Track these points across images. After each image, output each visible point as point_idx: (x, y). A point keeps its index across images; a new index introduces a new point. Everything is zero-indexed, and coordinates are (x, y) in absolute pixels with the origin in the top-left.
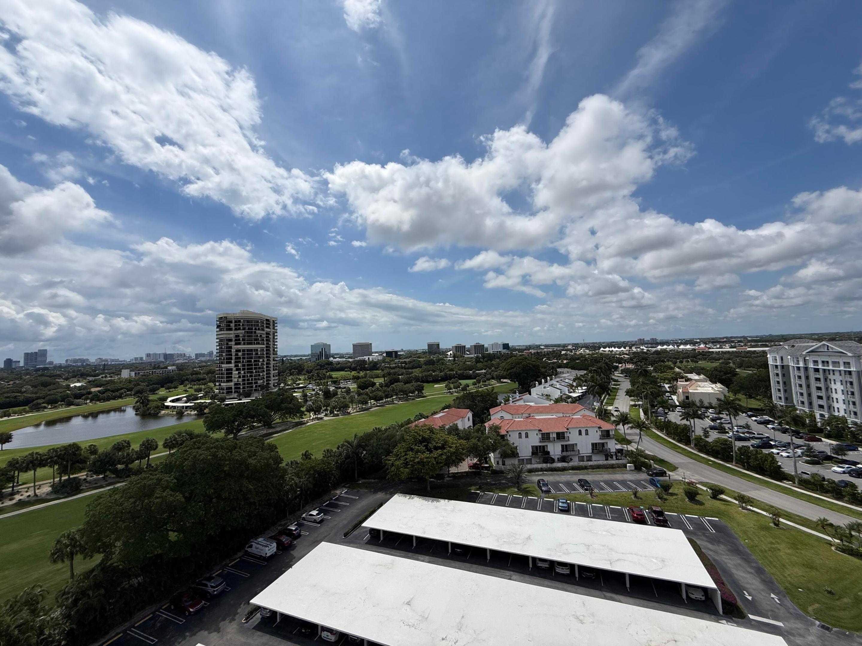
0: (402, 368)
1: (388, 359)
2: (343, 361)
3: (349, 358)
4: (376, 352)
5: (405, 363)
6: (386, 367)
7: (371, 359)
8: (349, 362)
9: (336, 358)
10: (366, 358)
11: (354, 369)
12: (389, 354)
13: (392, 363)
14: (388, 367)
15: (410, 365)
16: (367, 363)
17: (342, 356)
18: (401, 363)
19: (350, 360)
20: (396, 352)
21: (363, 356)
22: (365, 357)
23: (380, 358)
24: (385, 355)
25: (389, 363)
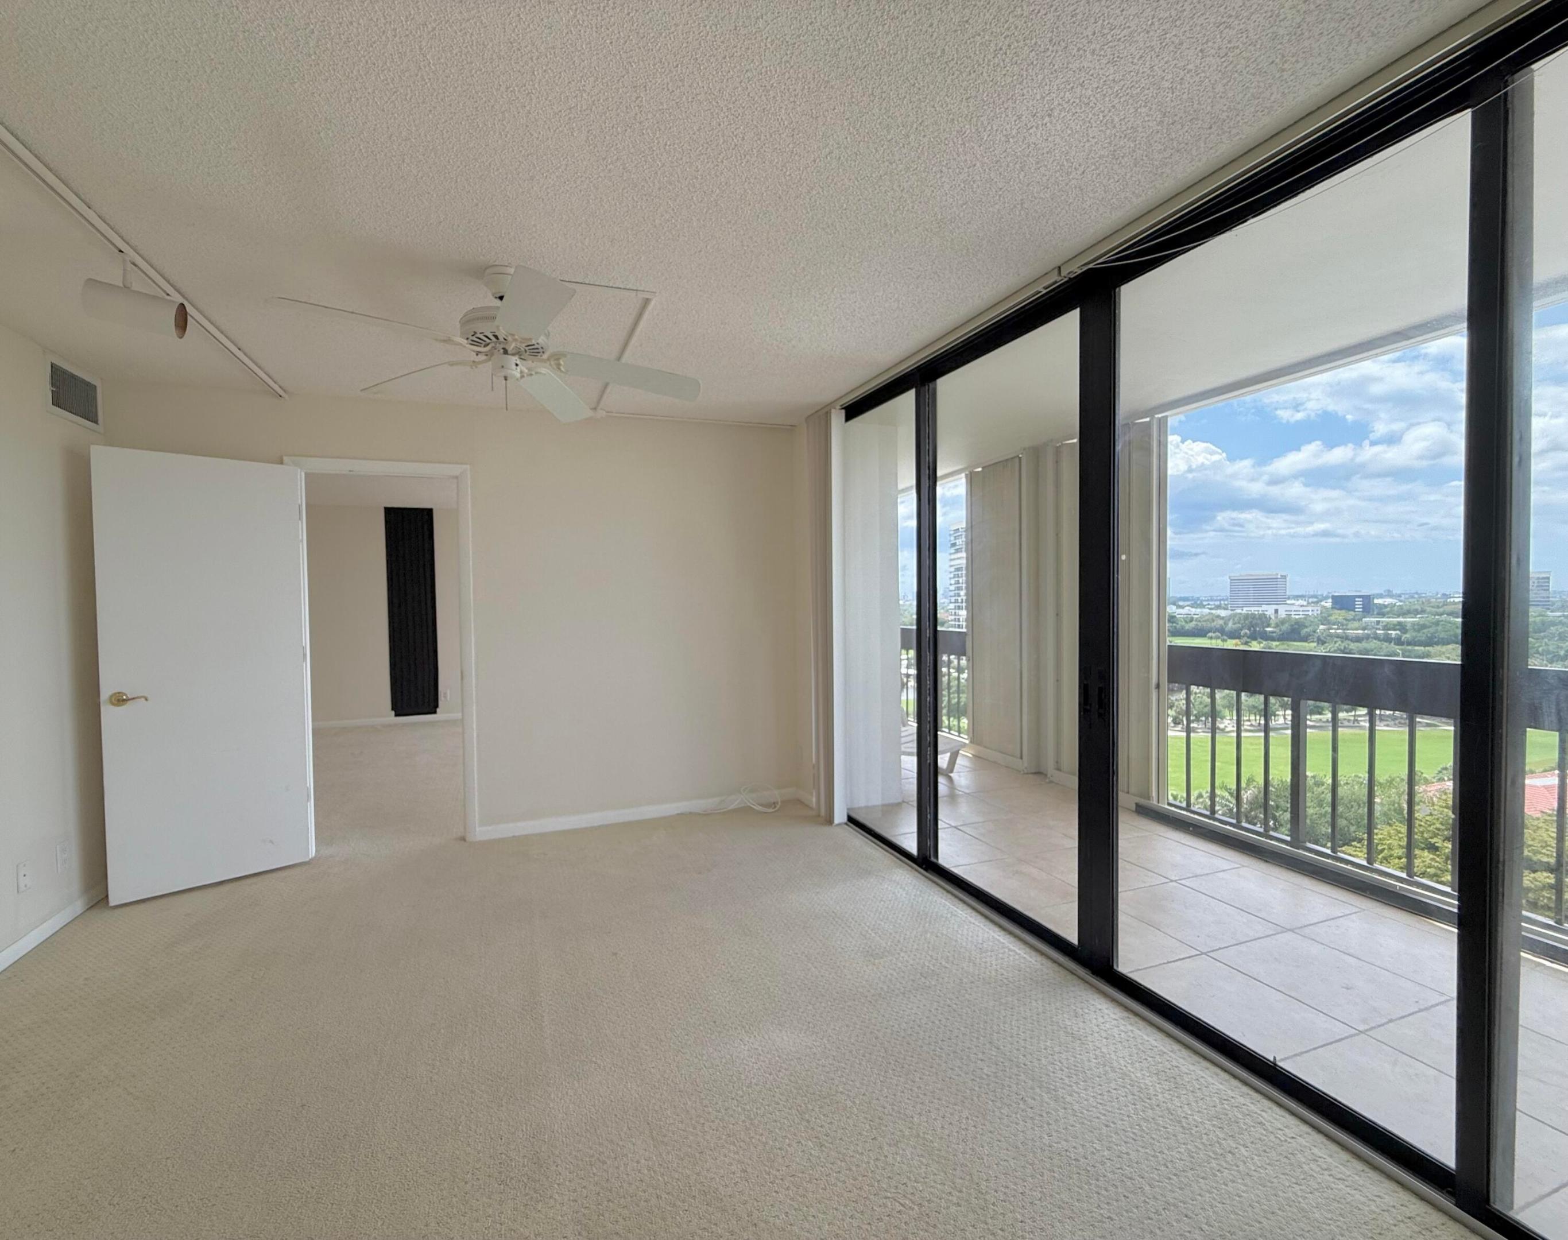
0: (1388, 639)
1: (1339, 615)
2: (1203, 616)
3: (1218, 607)
4: (1297, 597)
5: (1402, 627)
6: (1331, 636)
7: (1282, 614)
8: (1218, 616)
9: (1183, 607)
10: (1269, 610)
11: (1234, 635)
12: (1342, 603)
13: (1356, 624)
14: (1338, 636)
15: (1422, 636)
16: (1273, 622)
17: (1197, 604)
18: (1386, 628)
19: (1223, 613)
20: (1367, 600)
21: (1260, 605)
22: (1264, 607)
23: (1313, 611)
24: (1328, 604)
25: (1341, 625)
